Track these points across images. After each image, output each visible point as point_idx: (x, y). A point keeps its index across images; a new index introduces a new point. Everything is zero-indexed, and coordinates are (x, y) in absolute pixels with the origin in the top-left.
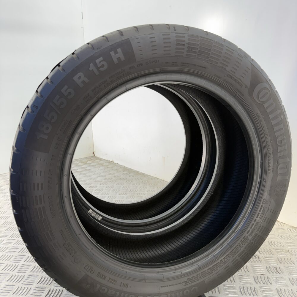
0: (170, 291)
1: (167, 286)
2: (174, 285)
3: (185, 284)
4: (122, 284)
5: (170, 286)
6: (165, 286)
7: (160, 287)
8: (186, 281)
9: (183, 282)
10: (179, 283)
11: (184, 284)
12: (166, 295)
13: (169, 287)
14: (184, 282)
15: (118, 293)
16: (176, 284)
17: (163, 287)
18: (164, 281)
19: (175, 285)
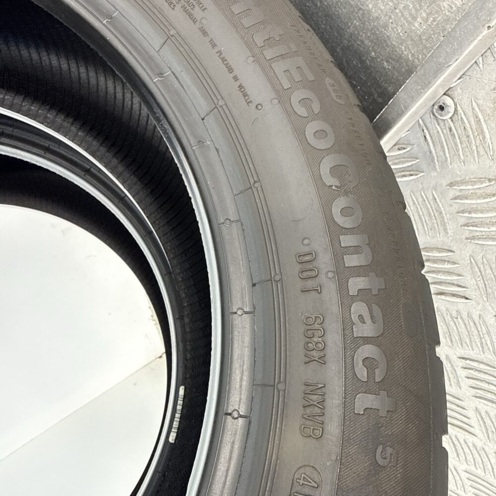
0: (252, 59)
1: (236, 78)
2: (220, 52)
3: (197, 8)
4: (310, 284)
5: (230, 70)
6: (240, 87)
7: (253, 106)
8: (185, 10)
9: (195, 21)
10: (205, 33)
11: (197, 12)
12: (273, 65)
13: (236, 72)
14: (190, 16)
15: (356, 284)
16: (214, 46)
17: (245, 95)
18: (221, 103)
19: (217, 49)
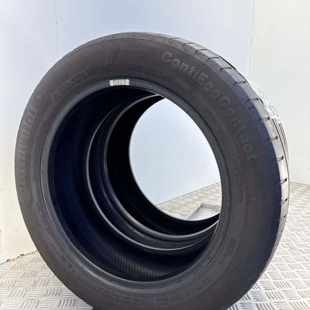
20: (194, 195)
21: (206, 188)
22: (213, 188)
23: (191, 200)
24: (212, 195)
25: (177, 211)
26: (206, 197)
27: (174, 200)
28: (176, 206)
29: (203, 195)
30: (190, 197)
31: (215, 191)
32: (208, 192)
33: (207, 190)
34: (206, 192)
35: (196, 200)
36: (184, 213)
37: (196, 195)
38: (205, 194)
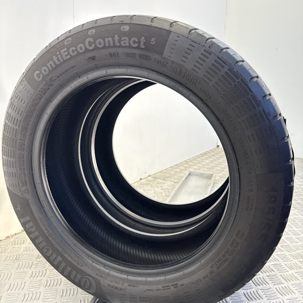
20: (180, 166)
21: (188, 160)
22: (194, 160)
23: (178, 170)
24: (195, 165)
25: (170, 179)
26: (191, 168)
27: (164, 171)
28: (167, 175)
29: (187, 166)
30: (177, 168)
31: (196, 162)
32: (191, 163)
33: (190, 162)
34: (189, 163)
35: (182, 170)
36: (176, 181)
37: (182, 166)
38: (189, 165)
